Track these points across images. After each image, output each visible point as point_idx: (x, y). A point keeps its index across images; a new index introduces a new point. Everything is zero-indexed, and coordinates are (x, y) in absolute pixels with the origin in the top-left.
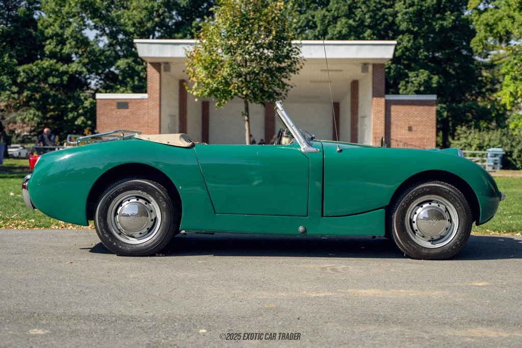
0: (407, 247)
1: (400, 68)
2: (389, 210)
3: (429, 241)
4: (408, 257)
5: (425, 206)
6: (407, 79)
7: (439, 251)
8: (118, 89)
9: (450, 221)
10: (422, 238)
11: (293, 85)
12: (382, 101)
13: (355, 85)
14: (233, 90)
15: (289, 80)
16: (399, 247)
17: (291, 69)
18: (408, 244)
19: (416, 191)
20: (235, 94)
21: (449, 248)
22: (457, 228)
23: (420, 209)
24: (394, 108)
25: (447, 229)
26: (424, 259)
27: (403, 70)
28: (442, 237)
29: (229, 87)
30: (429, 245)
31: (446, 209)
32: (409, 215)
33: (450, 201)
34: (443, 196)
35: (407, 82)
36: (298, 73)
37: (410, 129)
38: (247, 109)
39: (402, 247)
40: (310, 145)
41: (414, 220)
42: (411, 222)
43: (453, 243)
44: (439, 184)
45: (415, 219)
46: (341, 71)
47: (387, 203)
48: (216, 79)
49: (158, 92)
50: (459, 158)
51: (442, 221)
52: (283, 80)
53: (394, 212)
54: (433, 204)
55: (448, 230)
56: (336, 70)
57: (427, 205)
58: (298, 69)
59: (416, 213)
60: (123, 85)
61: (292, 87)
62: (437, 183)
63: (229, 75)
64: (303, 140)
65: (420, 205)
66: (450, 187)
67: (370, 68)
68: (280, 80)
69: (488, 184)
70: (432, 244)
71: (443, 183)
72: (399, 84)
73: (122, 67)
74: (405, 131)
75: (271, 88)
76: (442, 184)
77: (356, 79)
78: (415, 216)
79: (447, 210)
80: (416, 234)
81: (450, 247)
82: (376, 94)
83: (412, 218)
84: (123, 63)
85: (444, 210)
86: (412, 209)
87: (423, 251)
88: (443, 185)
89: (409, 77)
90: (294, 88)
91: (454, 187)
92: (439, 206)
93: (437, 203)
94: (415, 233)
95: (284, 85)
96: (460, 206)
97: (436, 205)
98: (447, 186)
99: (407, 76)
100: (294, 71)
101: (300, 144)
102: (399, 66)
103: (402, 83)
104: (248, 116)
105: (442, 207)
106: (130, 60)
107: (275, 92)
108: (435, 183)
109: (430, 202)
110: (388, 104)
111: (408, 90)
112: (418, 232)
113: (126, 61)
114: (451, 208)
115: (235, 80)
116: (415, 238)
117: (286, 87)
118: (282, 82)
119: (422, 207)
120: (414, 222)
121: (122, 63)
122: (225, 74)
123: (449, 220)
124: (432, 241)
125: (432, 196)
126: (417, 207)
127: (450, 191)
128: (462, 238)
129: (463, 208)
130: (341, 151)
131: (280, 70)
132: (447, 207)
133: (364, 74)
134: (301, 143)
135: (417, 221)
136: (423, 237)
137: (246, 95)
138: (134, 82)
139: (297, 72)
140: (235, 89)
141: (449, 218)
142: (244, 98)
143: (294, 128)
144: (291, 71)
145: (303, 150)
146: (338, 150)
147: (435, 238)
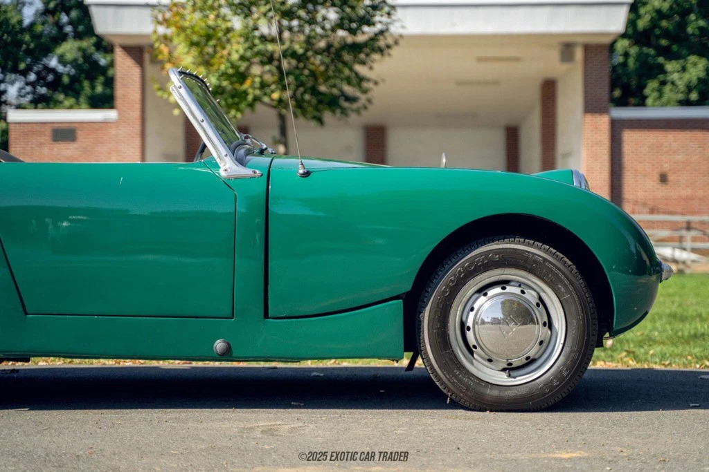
0: (453, 383)
1: (648, 55)
2: (412, 302)
3: (504, 370)
4: (455, 405)
5: (492, 292)
6: (661, 77)
7: (523, 390)
8: (61, 102)
9: (549, 324)
10: (487, 364)
11: (379, 80)
12: (603, 121)
13: (549, 89)
14: (250, 91)
15: (371, 68)
16: (437, 383)
17: (374, 46)
18: (455, 376)
19: (472, 260)
20: (256, 99)
21: (544, 385)
22: (562, 342)
23: (482, 299)
24: (629, 137)
25: (541, 343)
26: (491, 411)
27: (654, 57)
28: (530, 361)
29: (242, 83)
30: (502, 379)
31: (540, 299)
32: (459, 313)
33: (545, 282)
34: (531, 271)
35: (663, 83)
36: (389, 55)
37: (663, 179)
38: (283, 130)
39: (443, 383)
40: (241, 162)
41: (468, 324)
42: (464, 328)
43: (552, 375)
44: (523, 244)
45: (470, 323)
46: (517, 59)
47: (407, 287)
48: (216, 67)
49: (138, 106)
50: (575, 189)
51: (530, 326)
52: (359, 68)
53: (425, 307)
54: (509, 289)
55: (544, 345)
56: (509, 59)
57: (498, 290)
58: (388, 47)
59: (472, 309)
60: (70, 93)
61: (376, 83)
62: (519, 243)
63: (242, 58)
64: (223, 151)
65: (482, 290)
66: (546, 251)
67: (579, 54)
68: (351, 69)
69: (637, 250)
70: (509, 376)
71: (531, 242)
72: (644, 86)
73: (69, 57)
74: (652, 183)
75: (334, 86)
76: (529, 245)
77: (550, 74)
78: (472, 314)
79: (541, 301)
80: (475, 355)
81: (548, 384)
82: (591, 107)
83: (464, 319)
84: (71, 49)
85: (534, 301)
86: (465, 300)
87: (488, 391)
88: (531, 246)
89: (664, 72)
90: (381, 84)
91: (554, 251)
92: (523, 292)
93: (520, 286)
94: (472, 353)
95: (361, 79)
96: (569, 292)
97: (517, 290)
98: (540, 248)
99: (661, 69)
100: (381, 51)
101: (218, 160)
102: (645, 50)
103: (652, 85)
104: (286, 145)
105: (531, 296)
106: (87, 43)
107: (343, 94)
108: (513, 242)
109: (503, 283)
110: (617, 129)
111: (665, 99)
112: (479, 349)
113: (77, 44)
114: (550, 297)
115: (256, 70)
116: (472, 364)
117: (365, 85)
118: (356, 74)
119: (485, 295)
120: (469, 329)
121: (69, 48)
122: (235, 57)
123: (544, 324)
124: (510, 369)
125: (508, 271)
126: (476, 295)
127: (545, 260)
128: (574, 362)
129: (576, 297)
130: (307, 174)
131: (356, 48)
132: (543, 295)
133: (565, 67)
134: (219, 157)
135: (474, 327)
136: (490, 361)
137: (280, 101)
138: (93, 88)
139: (386, 51)
140: (254, 88)
141: (546, 319)
142: (275, 107)
143: (205, 124)
144: (374, 50)
145: (223, 174)
146: (301, 171)
147: (516, 362)
